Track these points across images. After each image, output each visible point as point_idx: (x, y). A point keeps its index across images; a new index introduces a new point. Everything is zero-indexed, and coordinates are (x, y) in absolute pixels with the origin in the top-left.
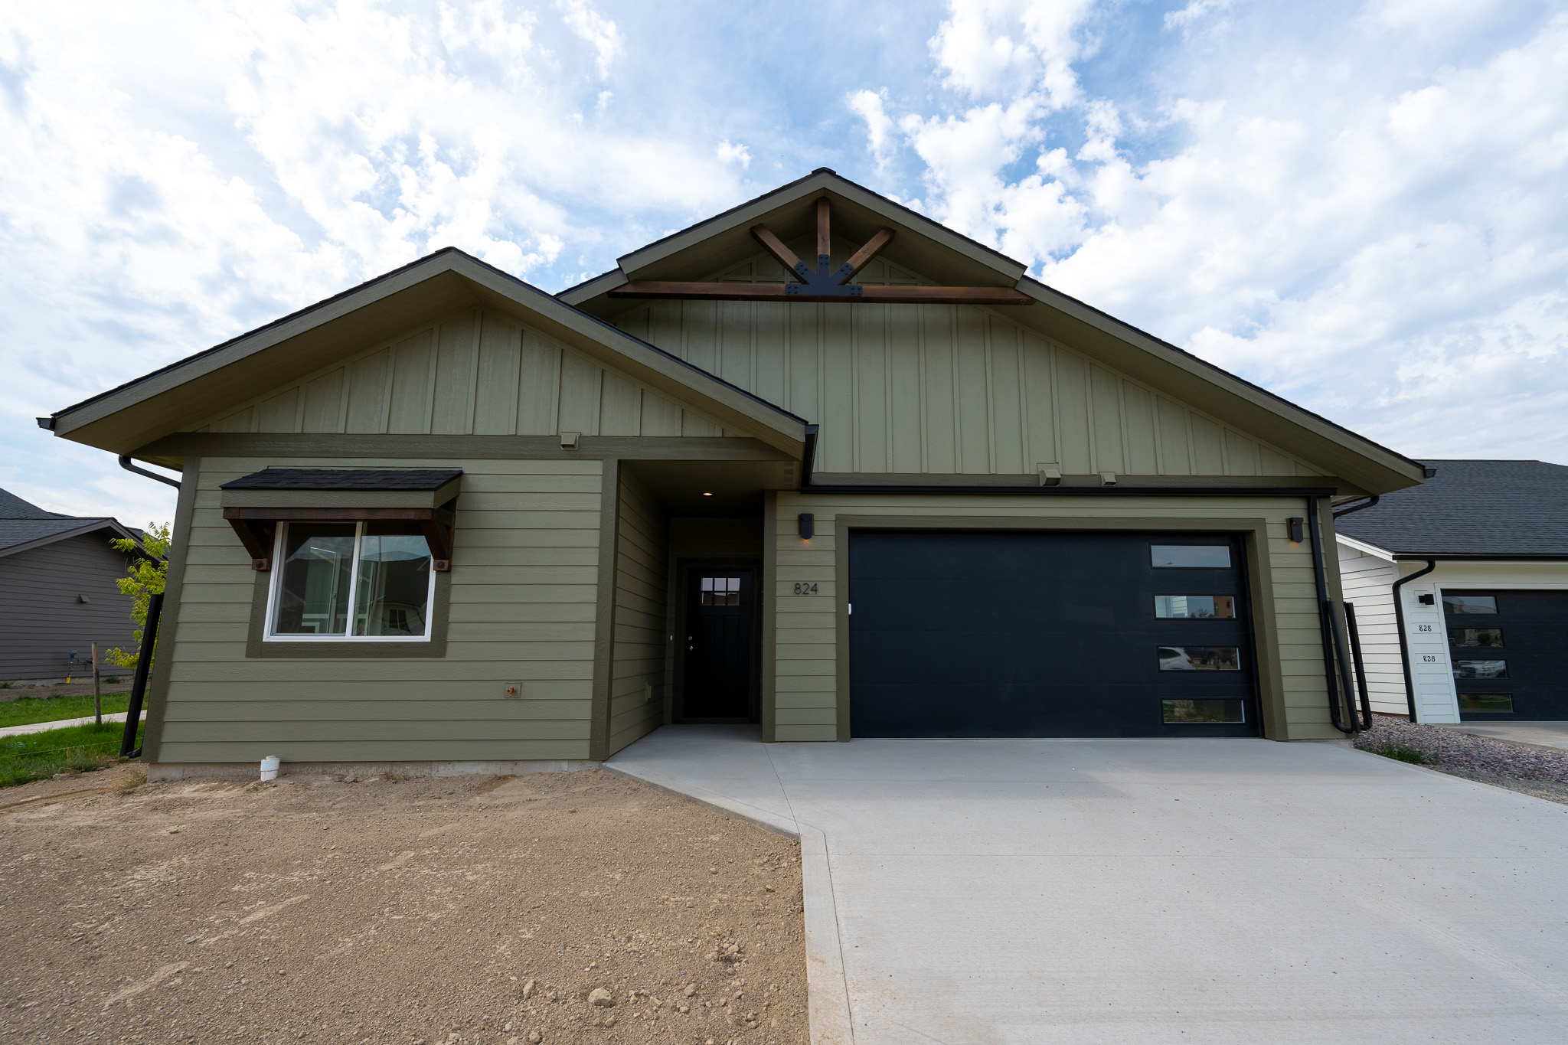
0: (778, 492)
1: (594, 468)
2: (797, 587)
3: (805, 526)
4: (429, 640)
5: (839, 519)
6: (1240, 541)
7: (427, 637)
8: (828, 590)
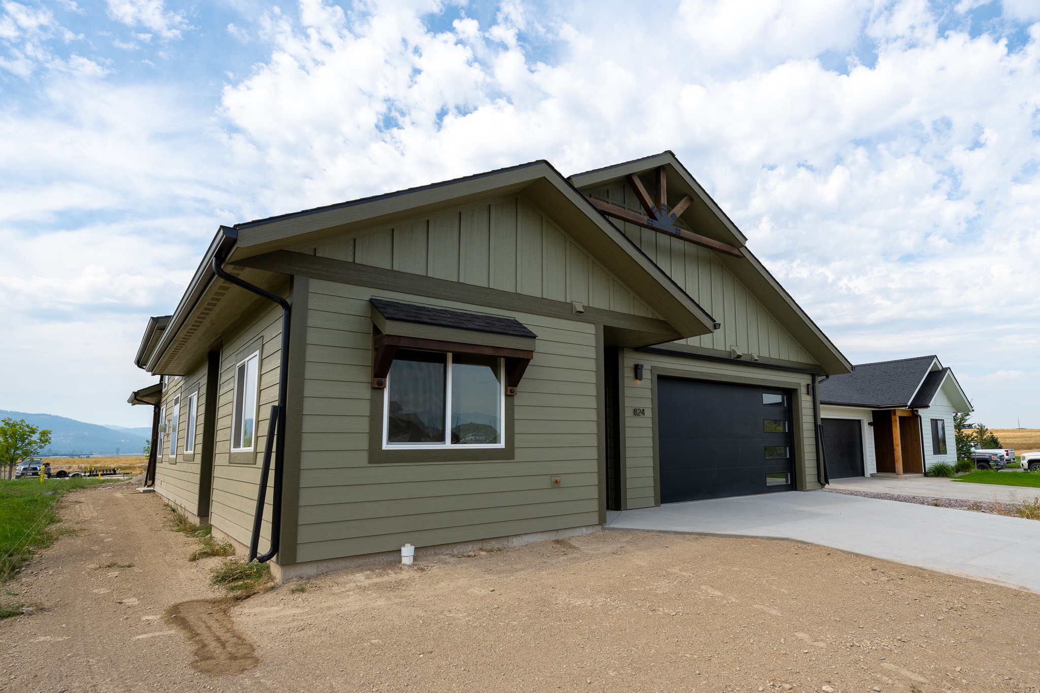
0: (625, 349)
1: (590, 329)
2: (635, 411)
3: (637, 371)
4: (504, 447)
5: (653, 369)
6: (790, 394)
7: (502, 445)
8: (648, 413)
